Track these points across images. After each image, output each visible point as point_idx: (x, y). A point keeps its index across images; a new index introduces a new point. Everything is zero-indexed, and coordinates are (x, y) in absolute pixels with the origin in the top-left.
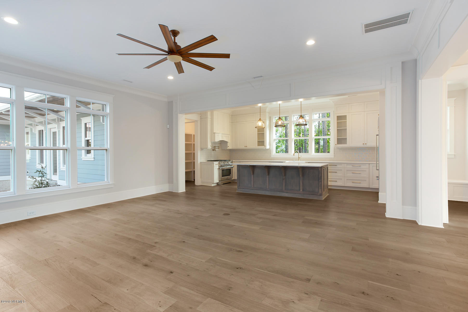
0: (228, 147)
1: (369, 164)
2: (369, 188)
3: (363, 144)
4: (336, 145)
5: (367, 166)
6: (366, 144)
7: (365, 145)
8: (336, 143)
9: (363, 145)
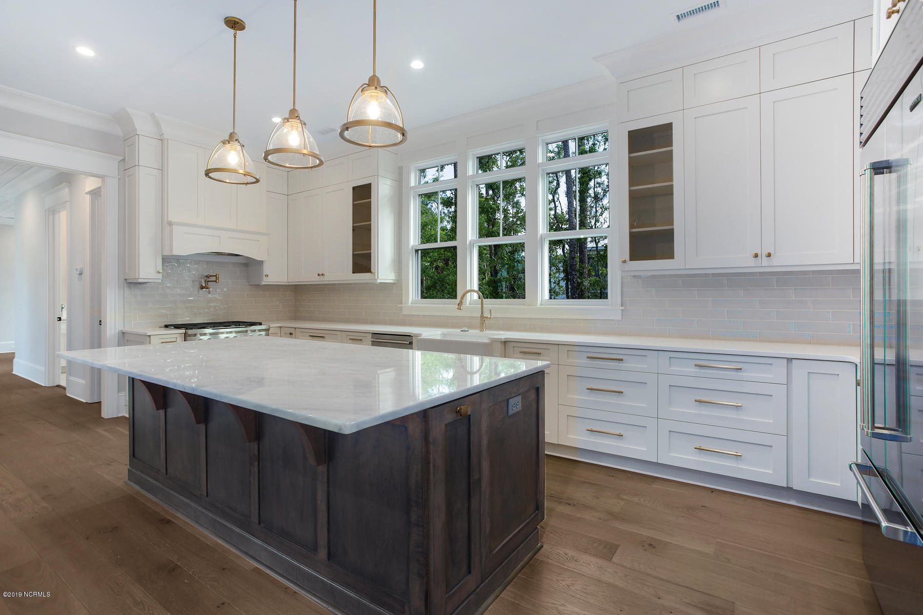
0: (267, 276)
1: (789, 360)
2: (788, 490)
3: (756, 256)
4: (624, 262)
5: (778, 372)
6: (769, 255)
7: (765, 259)
8: (627, 256)
9: (752, 262)
